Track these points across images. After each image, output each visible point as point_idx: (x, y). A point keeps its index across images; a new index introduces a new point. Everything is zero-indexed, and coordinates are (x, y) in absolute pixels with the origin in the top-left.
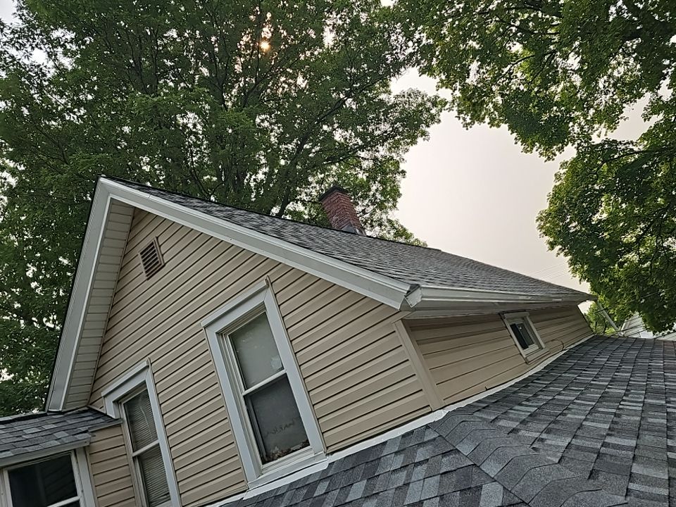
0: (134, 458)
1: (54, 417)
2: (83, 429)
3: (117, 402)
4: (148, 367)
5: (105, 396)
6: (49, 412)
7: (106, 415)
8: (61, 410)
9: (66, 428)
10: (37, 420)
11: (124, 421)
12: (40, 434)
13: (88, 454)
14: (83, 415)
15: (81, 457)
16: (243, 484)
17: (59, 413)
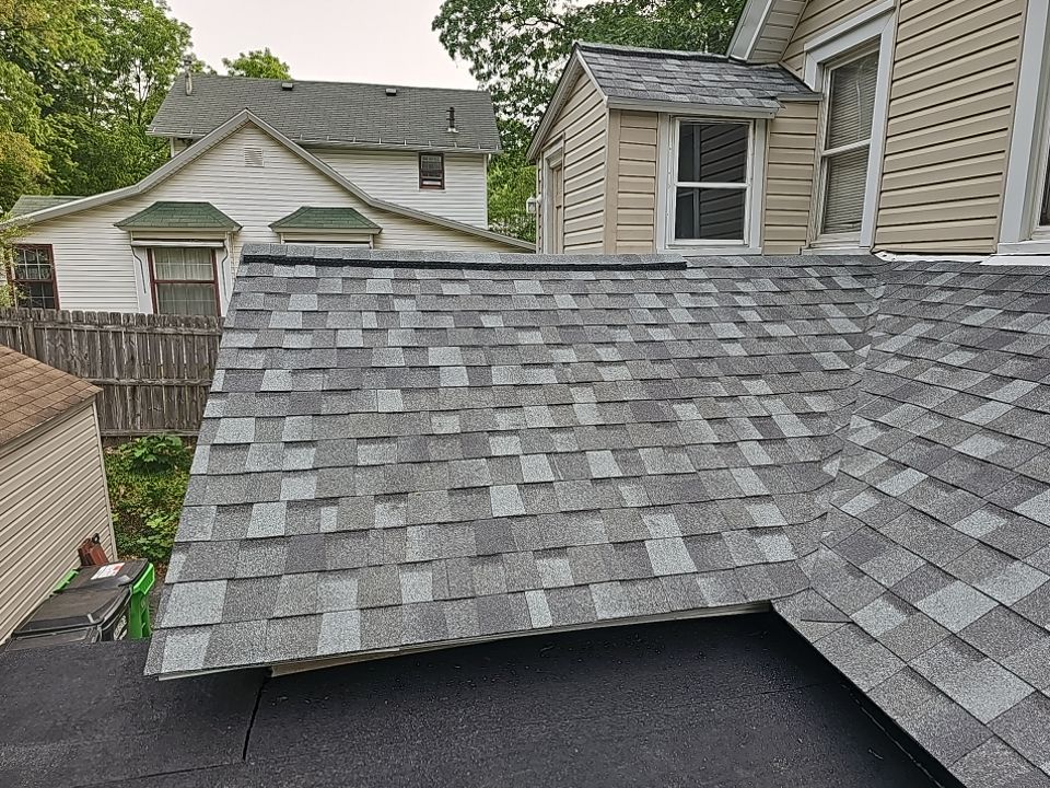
0: (823, 158)
1: (736, 67)
2: (772, 94)
3: (823, 65)
4: (894, 9)
5: (808, 52)
6: (730, 57)
7: (802, 83)
8: (745, 58)
9: (750, 85)
10: (715, 65)
11: (824, 99)
12: (720, 84)
13: (769, 131)
14: (772, 74)
15: (760, 132)
16: (989, 242)
17: (742, 63)
